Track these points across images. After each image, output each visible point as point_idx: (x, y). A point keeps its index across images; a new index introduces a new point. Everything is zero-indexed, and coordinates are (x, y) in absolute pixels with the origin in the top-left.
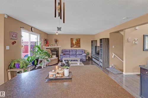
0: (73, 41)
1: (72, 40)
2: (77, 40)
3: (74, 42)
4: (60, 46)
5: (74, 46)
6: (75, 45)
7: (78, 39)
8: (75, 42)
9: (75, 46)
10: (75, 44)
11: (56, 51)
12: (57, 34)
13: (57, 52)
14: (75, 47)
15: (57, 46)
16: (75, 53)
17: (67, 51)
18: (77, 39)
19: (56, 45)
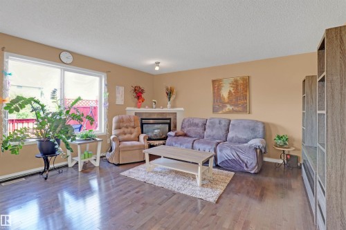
0: (219, 88)
1: (217, 84)
2: (235, 84)
3: (225, 93)
4: (182, 109)
5: (224, 106)
6: (230, 102)
7: (241, 82)
8: (230, 92)
9: (229, 107)
10: (227, 100)
11: (169, 121)
12: (157, 68)
13: (170, 124)
14: (230, 112)
15: (173, 107)
16: (222, 133)
17: (197, 125)
18: (236, 81)
19: (169, 105)
